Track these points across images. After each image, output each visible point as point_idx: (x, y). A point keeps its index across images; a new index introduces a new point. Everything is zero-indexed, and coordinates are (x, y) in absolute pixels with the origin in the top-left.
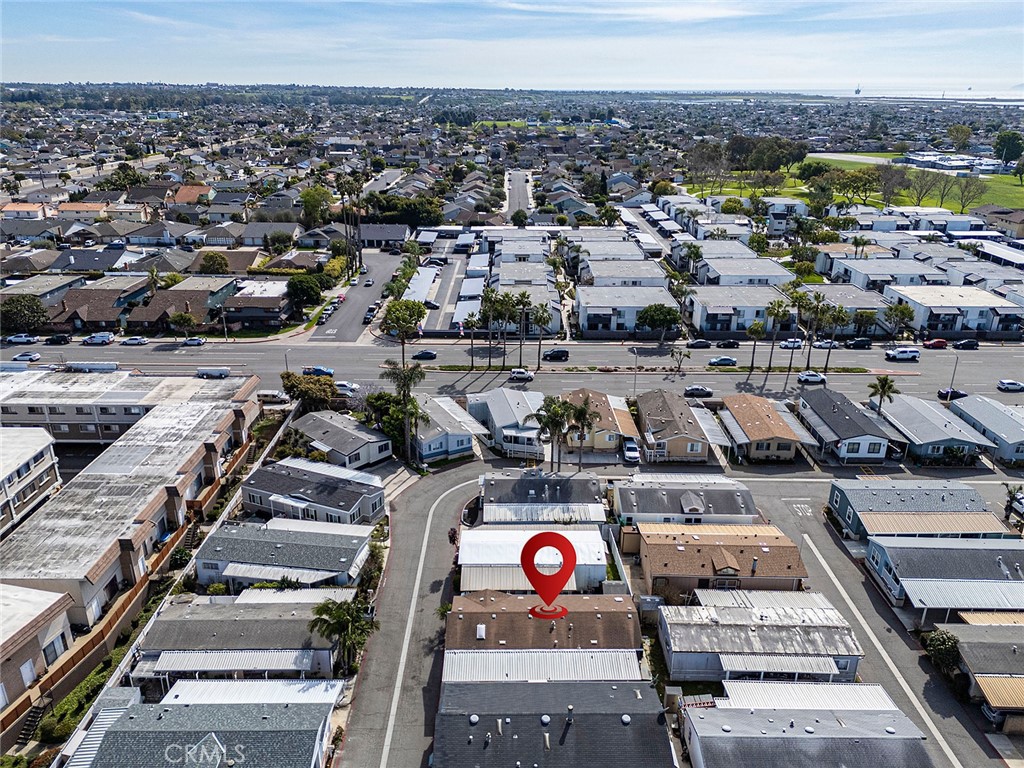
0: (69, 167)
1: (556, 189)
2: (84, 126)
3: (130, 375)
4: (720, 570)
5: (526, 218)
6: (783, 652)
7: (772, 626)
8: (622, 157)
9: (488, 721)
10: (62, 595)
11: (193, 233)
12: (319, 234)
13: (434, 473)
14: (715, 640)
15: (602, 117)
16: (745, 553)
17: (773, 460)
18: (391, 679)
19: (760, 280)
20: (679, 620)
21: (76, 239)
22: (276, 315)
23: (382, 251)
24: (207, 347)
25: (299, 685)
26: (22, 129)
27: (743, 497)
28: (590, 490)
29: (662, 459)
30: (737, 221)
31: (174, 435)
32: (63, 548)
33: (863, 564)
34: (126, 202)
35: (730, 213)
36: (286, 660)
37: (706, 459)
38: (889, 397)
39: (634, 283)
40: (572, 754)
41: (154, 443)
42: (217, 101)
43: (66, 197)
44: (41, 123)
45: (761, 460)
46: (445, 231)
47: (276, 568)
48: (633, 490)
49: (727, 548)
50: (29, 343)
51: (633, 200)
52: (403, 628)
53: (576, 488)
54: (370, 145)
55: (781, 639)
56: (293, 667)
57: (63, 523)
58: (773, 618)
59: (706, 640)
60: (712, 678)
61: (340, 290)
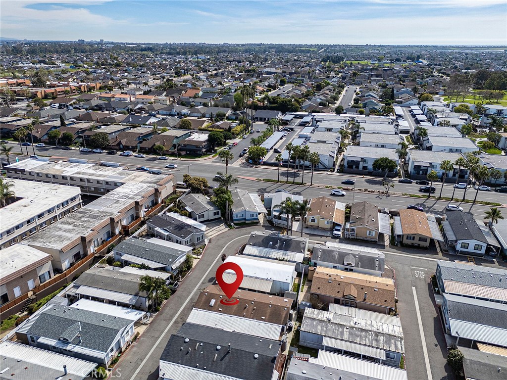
0: (150, 80)
1: (367, 96)
2: (164, 62)
3: (123, 169)
4: (346, 296)
5: (343, 110)
6: (358, 342)
7: (359, 328)
8: (413, 80)
9: (193, 342)
10: (49, 255)
11: (185, 110)
12: (238, 114)
13: (236, 228)
14: (325, 329)
15: (413, 59)
16: (364, 290)
17: (416, 246)
18: (172, 317)
19: (456, 150)
20: (312, 316)
21: (138, 111)
22: (200, 149)
23: (265, 123)
24: (168, 161)
25: (127, 310)
26: (140, 63)
27: (379, 262)
28: (300, 246)
29: (353, 237)
30: (461, 117)
31: (126, 196)
32: (60, 237)
33: (440, 308)
34: (165, 96)
35: (459, 112)
36: (126, 298)
37: (377, 240)
38: (496, 220)
39: (383, 146)
40: (224, 366)
41: (116, 199)
42: (225, 51)
43: (143, 92)
44: (148, 61)
45: (409, 245)
46: (299, 115)
47: (142, 259)
48: (321, 249)
49: (355, 285)
50: (100, 153)
51: (408, 103)
52: (188, 296)
53: (294, 244)
54: (284, 72)
55: (361, 336)
56: (128, 302)
57: (66, 227)
58: (362, 324)
59: (320, 328)
60: (315, 346)
61: (237, 140)
